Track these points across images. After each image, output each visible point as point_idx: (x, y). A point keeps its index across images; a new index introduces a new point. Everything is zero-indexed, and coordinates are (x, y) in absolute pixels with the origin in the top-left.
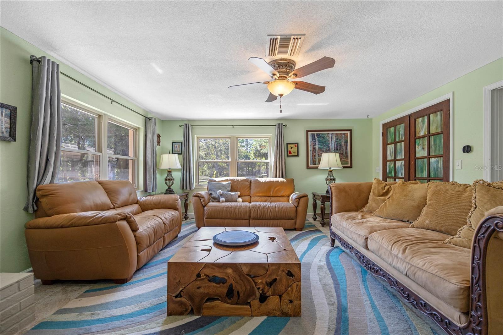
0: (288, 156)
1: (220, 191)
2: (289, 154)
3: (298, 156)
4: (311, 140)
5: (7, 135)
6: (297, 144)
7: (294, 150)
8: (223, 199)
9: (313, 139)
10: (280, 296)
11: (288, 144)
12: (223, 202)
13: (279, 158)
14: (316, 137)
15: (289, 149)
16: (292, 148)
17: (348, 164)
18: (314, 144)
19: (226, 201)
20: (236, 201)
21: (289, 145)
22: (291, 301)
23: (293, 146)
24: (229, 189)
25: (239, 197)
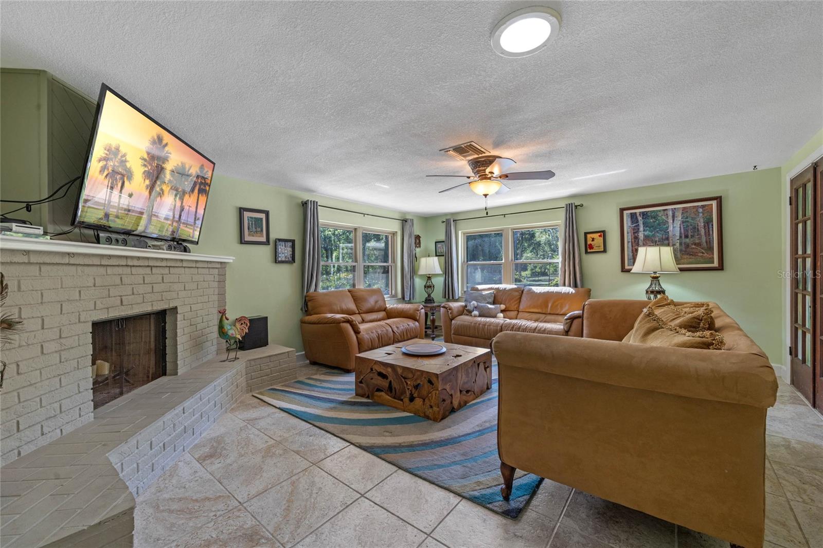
0: (586, 252)
1: (475, 302)
2: (589, 249)
3: (605, 251)
4: (630, 224)
5: (291, 259)
6: (603, 233)
7: (599, 241)
8: (476, 313)
9: (632, 223)
10: (424, 400)
11: (586, 234)
12: (475, 316)
13: (570, 255)
14: (640, 218)
15: (589, 242)
16: (593, 239)
17: (713, 263)
18: (636, 231)
19: (480, 316)
20: (495, 317)
21: (589, 236)
22: (431, 407)
23: (596, 236)
24: (491, 300)
25: (502, 311)
